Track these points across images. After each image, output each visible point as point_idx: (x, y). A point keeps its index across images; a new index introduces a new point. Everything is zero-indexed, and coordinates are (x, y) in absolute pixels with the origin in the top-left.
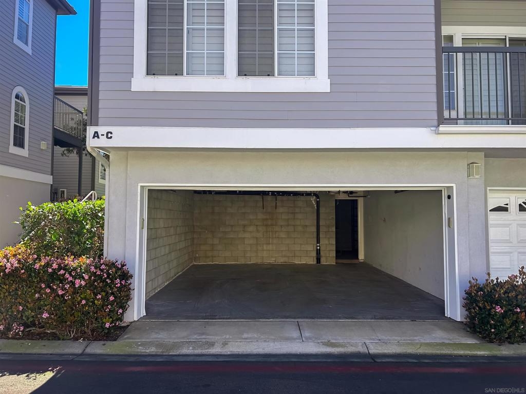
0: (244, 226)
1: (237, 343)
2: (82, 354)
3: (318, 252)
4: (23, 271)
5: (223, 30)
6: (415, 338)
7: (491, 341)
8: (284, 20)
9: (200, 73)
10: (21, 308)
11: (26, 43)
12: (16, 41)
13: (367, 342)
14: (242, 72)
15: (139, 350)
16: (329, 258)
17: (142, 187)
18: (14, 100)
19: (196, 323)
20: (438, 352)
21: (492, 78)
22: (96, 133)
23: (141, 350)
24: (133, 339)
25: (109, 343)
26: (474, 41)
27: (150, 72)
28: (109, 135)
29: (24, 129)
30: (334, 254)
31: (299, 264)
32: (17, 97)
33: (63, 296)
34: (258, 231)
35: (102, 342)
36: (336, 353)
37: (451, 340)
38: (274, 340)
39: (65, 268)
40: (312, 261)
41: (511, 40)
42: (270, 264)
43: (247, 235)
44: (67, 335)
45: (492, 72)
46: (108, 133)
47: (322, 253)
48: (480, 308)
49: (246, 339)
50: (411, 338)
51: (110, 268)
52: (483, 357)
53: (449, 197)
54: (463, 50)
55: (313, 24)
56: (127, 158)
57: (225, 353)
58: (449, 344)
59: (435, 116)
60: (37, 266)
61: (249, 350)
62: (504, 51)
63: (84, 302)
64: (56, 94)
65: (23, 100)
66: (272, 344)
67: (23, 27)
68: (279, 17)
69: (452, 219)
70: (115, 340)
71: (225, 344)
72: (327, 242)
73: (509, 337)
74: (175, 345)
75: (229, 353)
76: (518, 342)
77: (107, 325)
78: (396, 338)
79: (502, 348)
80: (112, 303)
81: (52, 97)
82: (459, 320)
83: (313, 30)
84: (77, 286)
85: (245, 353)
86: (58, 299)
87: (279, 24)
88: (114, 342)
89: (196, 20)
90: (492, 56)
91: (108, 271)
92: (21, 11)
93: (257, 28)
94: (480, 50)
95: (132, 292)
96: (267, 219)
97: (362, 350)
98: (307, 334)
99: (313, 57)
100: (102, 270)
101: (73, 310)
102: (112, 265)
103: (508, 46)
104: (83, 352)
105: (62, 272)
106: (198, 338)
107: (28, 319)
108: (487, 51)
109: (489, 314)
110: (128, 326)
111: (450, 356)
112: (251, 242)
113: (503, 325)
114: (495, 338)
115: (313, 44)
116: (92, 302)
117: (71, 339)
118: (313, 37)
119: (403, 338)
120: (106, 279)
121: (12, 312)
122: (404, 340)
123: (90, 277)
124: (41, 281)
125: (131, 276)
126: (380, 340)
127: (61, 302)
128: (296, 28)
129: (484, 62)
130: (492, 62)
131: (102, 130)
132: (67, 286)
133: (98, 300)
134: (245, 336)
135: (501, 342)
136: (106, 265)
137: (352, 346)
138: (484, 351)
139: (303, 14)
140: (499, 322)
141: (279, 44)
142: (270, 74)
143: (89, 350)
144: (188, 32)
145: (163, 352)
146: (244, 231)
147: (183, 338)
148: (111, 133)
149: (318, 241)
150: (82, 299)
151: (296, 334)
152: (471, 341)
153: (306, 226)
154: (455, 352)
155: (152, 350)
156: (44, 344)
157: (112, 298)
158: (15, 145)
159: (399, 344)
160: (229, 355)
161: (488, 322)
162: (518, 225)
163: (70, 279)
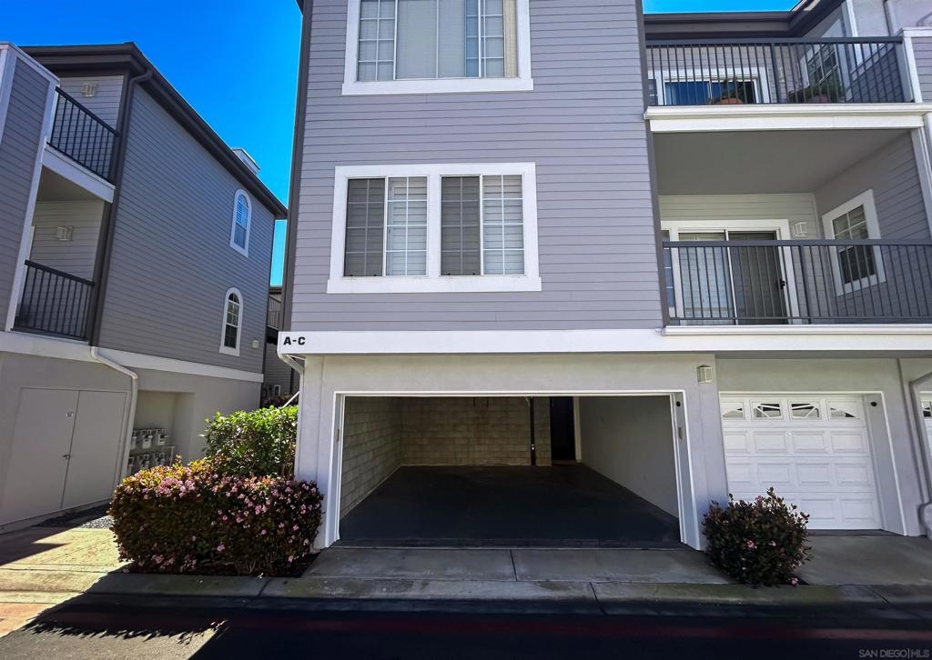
0: (455, 425)
1: (439, 583)
2: (259, 597)
3: (533, 453)
4: (199, 495)
5: (426, 228)
6: (651, 576)
7: (742, 582)
8: (490, 217)
9: (401, 273)
10: (194, 538)
11: (243, 247)
12: (233, 245)
13: (594, 581)
14: (445, 271)
15: (324, 592)
16: (545, 460)
17: (338, 395)
18: (227, 300)
19: (395, 551)
20: (681, 598)
21: (711, 273)
22: (288, 338)
23: (327, 592)
24: (320, 574)
25: (292, 581)
26: (691, 236)
27: (348, 272)
28: (301, 341)
29: (236, 329)
30: (549, 455)
31: (512, 466)
32: (232, 297)
33: (242, 524)
34: (469, 431)
35: (284, 579)
36: (557, 599)
37: (692, 579)
38: (483, 579)
39: (246, 492)
40: (527, 463)
41: (730, 233)
42: (481, 466)
43: (458, 435)
44: (246, 569)
45: (711, 267)
46: (300, 339)
47: (537, 455)
48: (725, 540)
49: (450, 576)
50: (645, 576)
51: (296, 492)
52: (735, 605)
53: (678, 404)
54: (678, 245)
55: (521, 220)
56: (323, 365)
57: (425, 598)
58: (691, 585)
59: (659, 316)
60: (215, 489)
61: (453, 594)
62: (722, 246)
63: (264, 532)
64: (271, 293)
65: (236, 300)
66: (480, 585)
67: (241, 231)
68: (485, 214)
69: (683, 430)
70: (299, 576)
71: (425, 584)
72: (542, 442)
73: (765, 577)
74: (368, 585)
75: (429, 597)
76: (776, 584)
77: (290, 559)
78: (627, 575)
79: (758, 592)
80: (296, 533)
81: (266, 297)
82: (698, 548)
83: (522, 226)
84: (257, 513)
85: (448, 598)
86: (236, 527)
87: (485, 221)
88: (298, 580)
89: (398, 218)
90: (709, 250)
91: (292, 495)
92: (239, 215)
93: (461, 226)
94: (696, 245)
95: (322, 516)
96: (478, 418)
97: (587, 593)
98: (522, 569)
99: (522, 254)
100: (286, 494)
101: (252, 541)
102: (298, 487)
103: (728, 239)
104: (260, 594)
105: (242, 496)
106: (395, 574)
107: (202, 550)
108: (704, 245)
109: (739, 549)
110: (318, 554)
111: (695, 603)
112: (462, 442)
113: (757, 562)
114: (747, 578)
115: (522, 241)
116: (273, 531)
117: (248, 575)
118: (522, 234)
119: (636, 576)
120: (290, 504)
121: (185, 542)
122: (638, 579)
123: (272, 503)
124: (218, 507)
125: (322, 498)
126: (608, 579)
127: (239, 532)
128: (503, 224)
129: (701, 257)
130: (710, 257)
131: (294, 335)
132: (246, 513)
133: (281, 529)
134: (449, 572)
135: (755, 584)
136: (292, 487)
137: (575, 588)
138: (737, 596)
139: (511, 210)
140: (752, 558)
141: (485, 241)
142: (476, 272)
143: (267, 592)
144: (389, 231)
145: (350, 595)
146: (454, 431)
147: (376, 575)
148: (304, 338)
149: (533, 442)
150: (263, 528)
151: (508, 570)
152: (718, 581)
153: (520, 425)
154: (702, 598)
155: (339, 592)
156: (217, 582)
157: (296, 528)
158: (226, 344)
159: (632, 585)
160: (430, 600)
161: (738, 559)
162: (755, 432)
163: (250, 505)
